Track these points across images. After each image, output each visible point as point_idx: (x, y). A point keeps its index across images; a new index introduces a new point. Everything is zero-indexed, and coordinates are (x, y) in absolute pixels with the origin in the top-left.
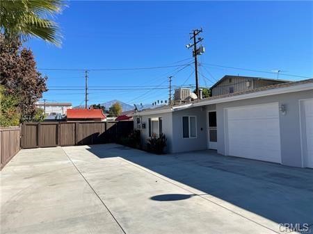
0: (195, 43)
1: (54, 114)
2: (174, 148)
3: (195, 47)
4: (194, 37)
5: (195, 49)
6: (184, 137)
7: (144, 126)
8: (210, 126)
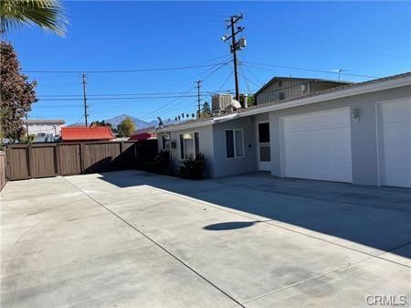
0: (234, 34)
1: (43, 135)
2: (216, 171)
3: (234, 39)
4: (232, 25)
5: (233, 41)
6: (228, 157)
7: (174, 145)
8: (261, 141)
